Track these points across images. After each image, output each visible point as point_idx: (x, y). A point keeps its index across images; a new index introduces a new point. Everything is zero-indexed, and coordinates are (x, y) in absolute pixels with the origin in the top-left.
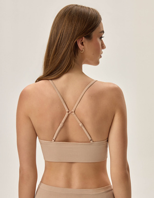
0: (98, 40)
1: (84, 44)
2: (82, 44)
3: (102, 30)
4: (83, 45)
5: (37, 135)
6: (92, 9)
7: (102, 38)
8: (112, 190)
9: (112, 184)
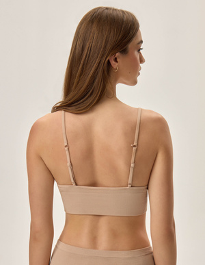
0: (136, 53)
1: (118, 60)
2: (116, 60)
3: (140, 40)
4: (117, 62)
5: (54, 179)
6: (127, 12)
7: (141, 51)
8: (152, 253)
9: (151, 245)
